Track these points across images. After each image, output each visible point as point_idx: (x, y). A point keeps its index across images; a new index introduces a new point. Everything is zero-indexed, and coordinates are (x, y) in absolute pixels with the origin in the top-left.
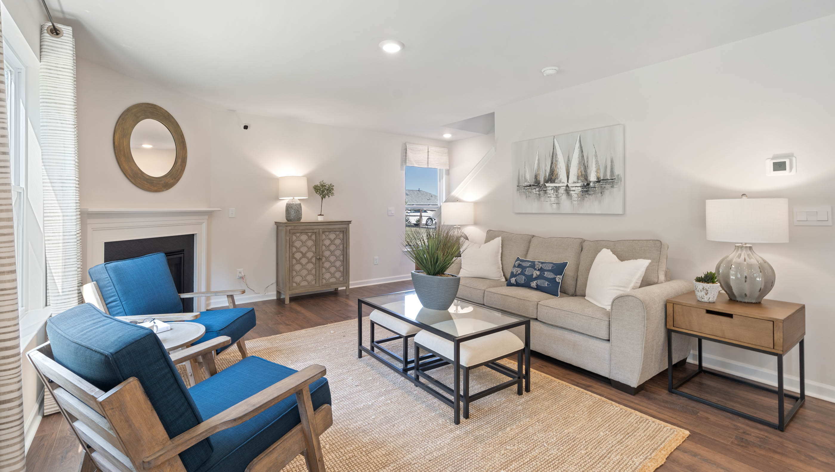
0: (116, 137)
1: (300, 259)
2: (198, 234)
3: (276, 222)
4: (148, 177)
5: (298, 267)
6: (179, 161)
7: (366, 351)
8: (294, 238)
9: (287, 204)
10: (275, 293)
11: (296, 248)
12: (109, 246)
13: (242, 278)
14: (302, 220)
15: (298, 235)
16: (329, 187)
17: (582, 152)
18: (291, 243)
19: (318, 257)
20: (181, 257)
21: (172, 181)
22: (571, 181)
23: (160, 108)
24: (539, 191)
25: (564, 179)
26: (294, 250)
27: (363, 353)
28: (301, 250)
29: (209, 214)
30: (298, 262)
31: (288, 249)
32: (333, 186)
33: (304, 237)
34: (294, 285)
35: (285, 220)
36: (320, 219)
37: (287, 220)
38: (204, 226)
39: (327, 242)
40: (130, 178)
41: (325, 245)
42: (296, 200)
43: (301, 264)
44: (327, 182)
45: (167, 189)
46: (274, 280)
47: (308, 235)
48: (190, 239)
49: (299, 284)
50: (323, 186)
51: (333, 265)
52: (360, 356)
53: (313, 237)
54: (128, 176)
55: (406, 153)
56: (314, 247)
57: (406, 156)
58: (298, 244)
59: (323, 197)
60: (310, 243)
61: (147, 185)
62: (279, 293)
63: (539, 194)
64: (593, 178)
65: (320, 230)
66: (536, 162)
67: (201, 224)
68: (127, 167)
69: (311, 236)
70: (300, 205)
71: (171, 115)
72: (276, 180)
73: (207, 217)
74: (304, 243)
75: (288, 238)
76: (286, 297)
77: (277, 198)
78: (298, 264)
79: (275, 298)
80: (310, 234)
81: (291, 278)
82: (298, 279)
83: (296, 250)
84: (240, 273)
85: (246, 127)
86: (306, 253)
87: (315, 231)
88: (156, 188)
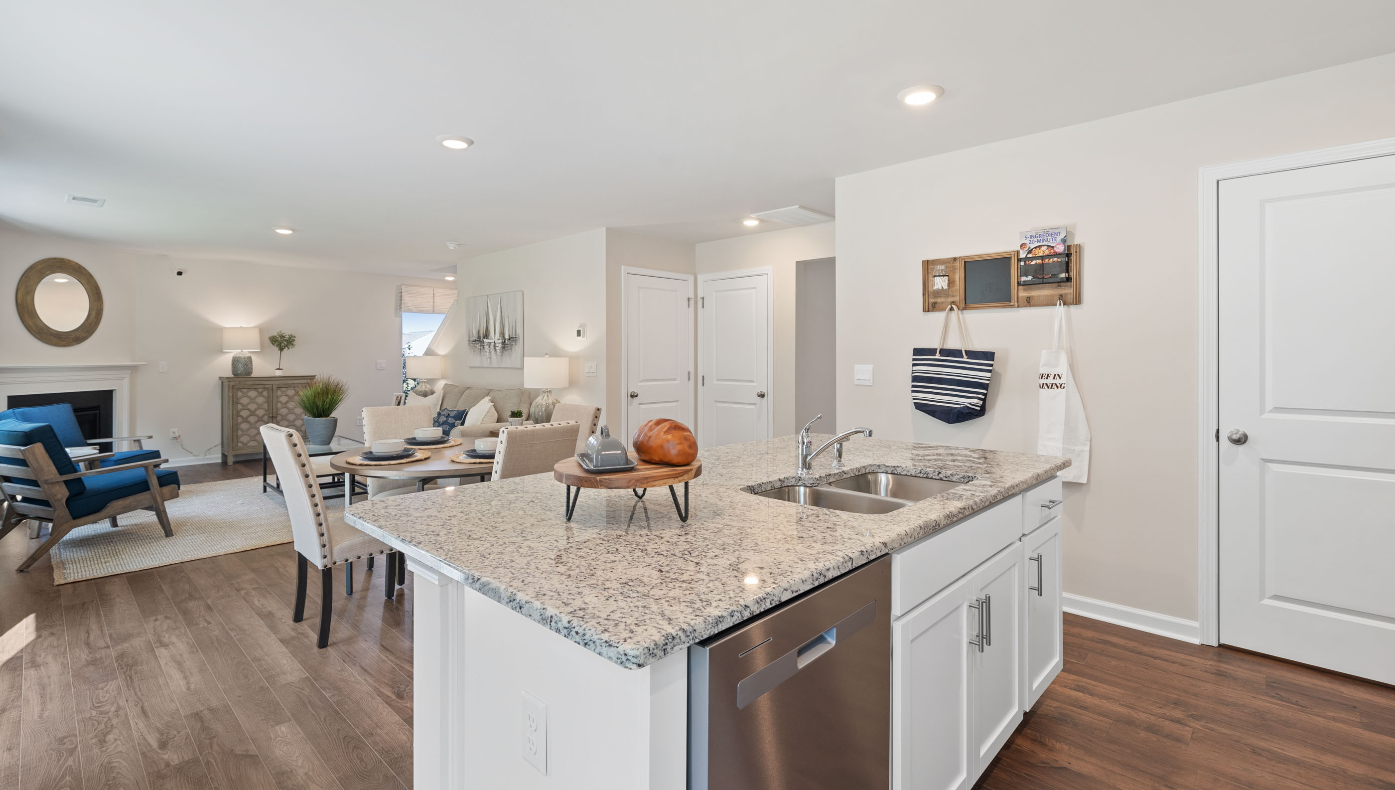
0: (20, 295)
1: (248, 417)
2: (117, 390)
3: (220, 377)
4: (55, 332)
5: (244, 426)
6: (94, 313)
7: (271, 487)
8: (240, 394)
9: (233, 357)
10: (220, 455)
11: (242, 404)
12: (11, 399)
13: (175, 438)
14: (253, 375)
15: (245, 390)
16: (290, 338)
17: (501, 312)
18: (235, 400)
19: (271, 415)
20: (96, 414)
21: (84, 335)
22: (497, 338)
23: (69, 261)
24: (480, 346)
25: (493, 337)
26: (240, 407)
27: (268, 489)
28: (249, 407)
29: (133, 369)
30: (245, 420)
31: (231, 407)
32: (295, 337)
33: (253, 394)
34: (240, 445)
35: (230, 375)
36: (278, 373)
37: (233, 374)
38: (126, 383)
39: (284, 399)
40: (35, 334)
41: (281, 402)
42: (246, 353)
43: (248, 422)
44: (287, 333)
45: (78, 344)
46: (219, 441)
47: (258, 392)
48: (107, 396)
49: (246, 444)
50: (282, 336)
51: (292, 424)
52: (265, 491)
53: (265, 393)
54: (33, 333)
55: (401, 296)
56: (266, 404)
57: (401, 300)
58: (244, 401)
59: (281, 349)
60: (260, 400)
61: (54, 340)
62: (224, 456)
63: (480, 349)
64: (507, 337)
65: (274, 385)
66: (479, 318)
67: (122, 379)
68: (31, 323)
69: (262, 392)
70: (250, 358)
71: (82, 267)
72: (221, 330)
73: (129, 372)
74: (252, 400)
75: (231, 394)
76: (231, 460)
77: (220, 350)
78: (245, 423)
79: (220, 461)
80: (260, 390)
81: (235, 438)
82: (244, 439)
83: (242, 407)
84: (174, 433)
85: (180, 273)
86: (255, 410)
87: (267, 386)
88: (64, 343)
